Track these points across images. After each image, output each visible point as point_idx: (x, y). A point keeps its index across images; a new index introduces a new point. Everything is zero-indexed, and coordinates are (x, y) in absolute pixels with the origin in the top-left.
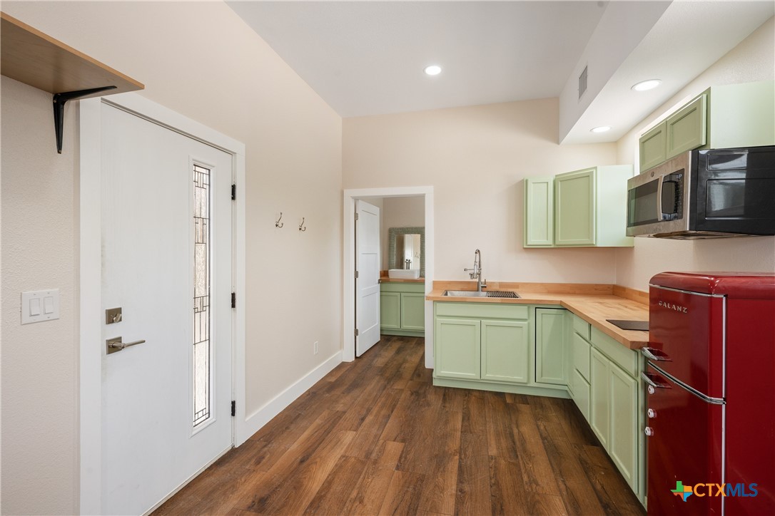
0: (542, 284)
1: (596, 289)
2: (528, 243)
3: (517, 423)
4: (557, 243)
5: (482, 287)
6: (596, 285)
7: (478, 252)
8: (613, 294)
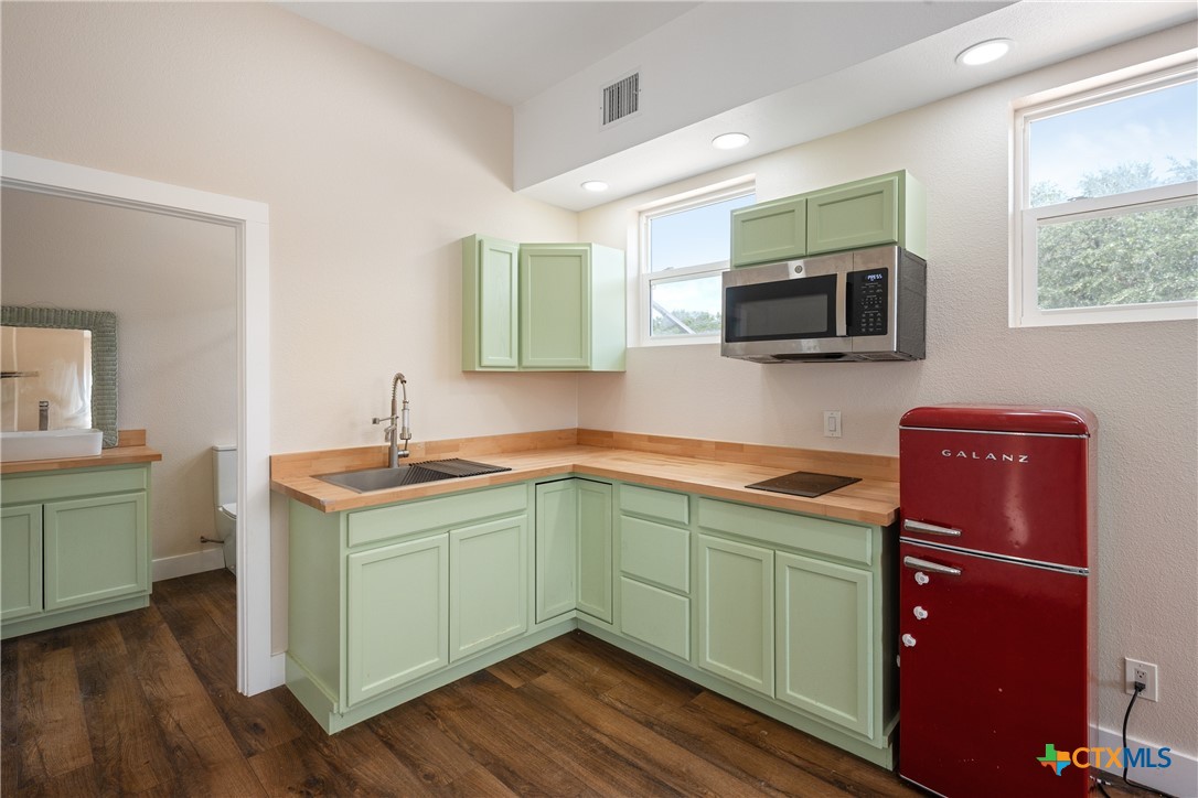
0: (494, 438)
1: (560, 438)
2: (484, 363)
3: (584, 722)
4: (525, 363)
5: (400, 456)
6: (561, 431)
7: (400, 379)
8: (578, 444)
